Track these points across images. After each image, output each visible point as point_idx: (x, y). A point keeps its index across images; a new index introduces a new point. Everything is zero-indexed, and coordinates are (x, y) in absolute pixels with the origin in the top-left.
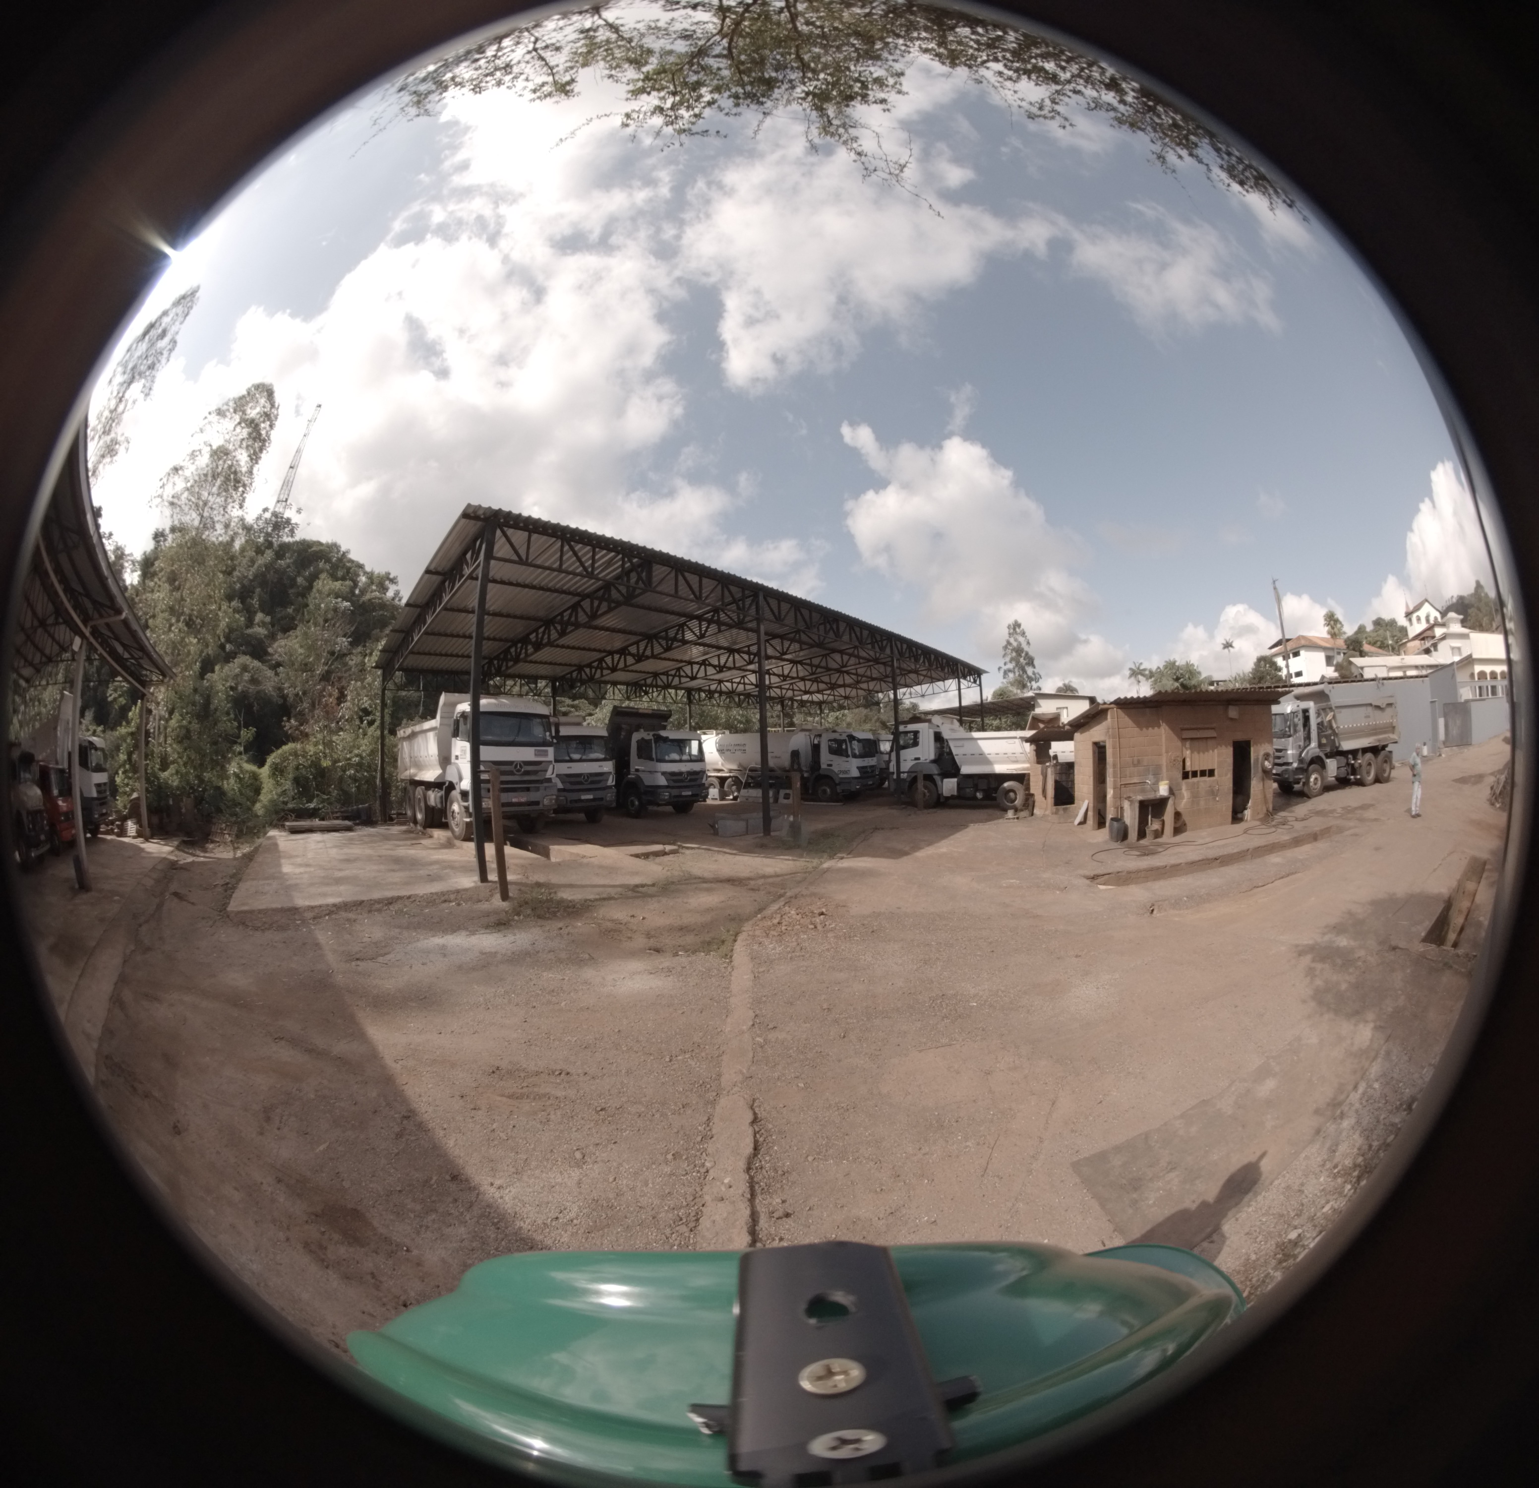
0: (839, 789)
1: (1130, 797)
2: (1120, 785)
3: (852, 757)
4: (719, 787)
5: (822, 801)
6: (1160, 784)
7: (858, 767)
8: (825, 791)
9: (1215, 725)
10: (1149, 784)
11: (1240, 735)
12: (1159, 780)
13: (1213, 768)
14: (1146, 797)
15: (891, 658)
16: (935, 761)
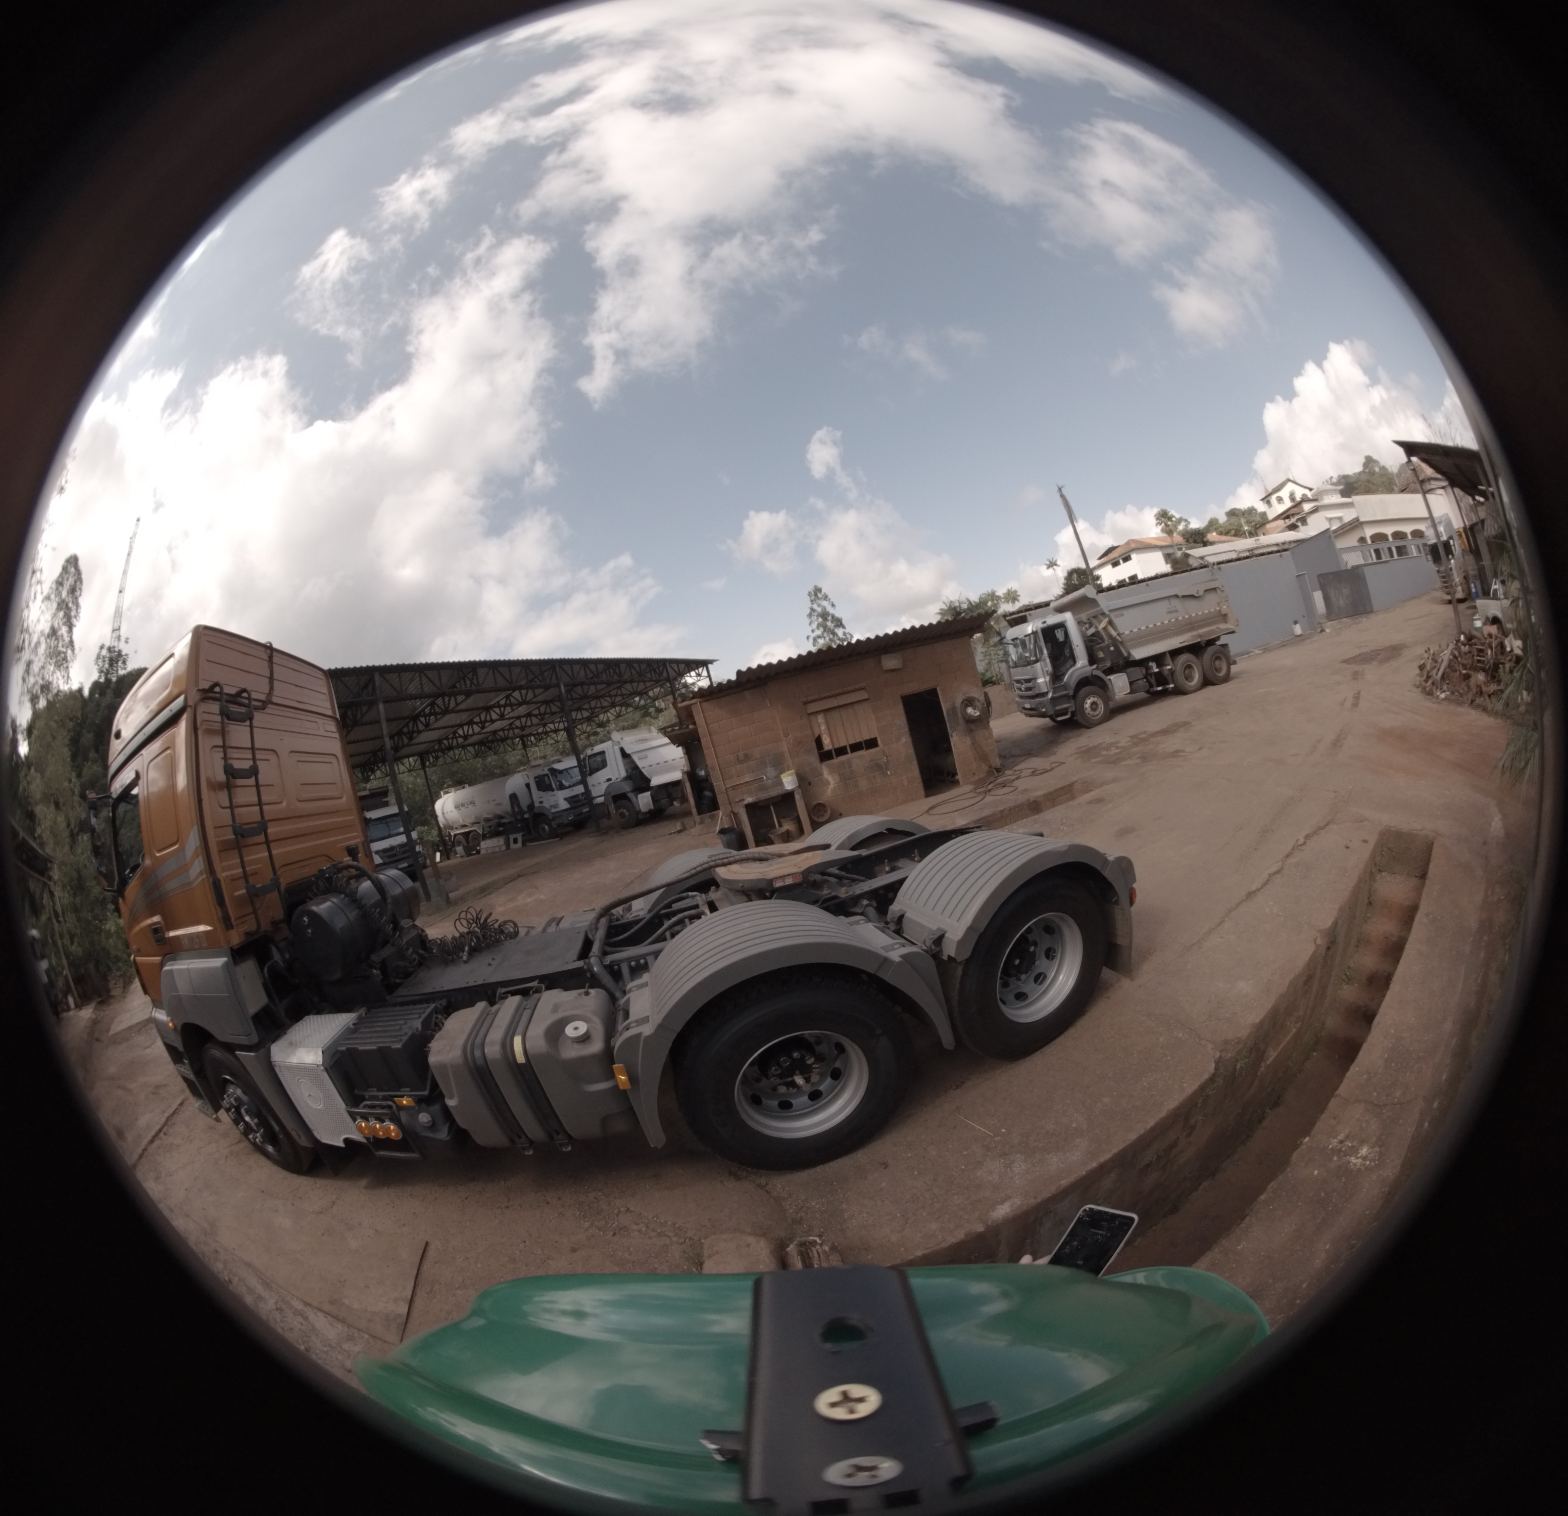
0: (554, 824)
1: (743, 800)
2: (726, 789)
3: (558, 790)
4: (465, 843)
5: (544, 839)
6: (782, 776)
7: (565, 799)
8: (543, 829)
9: (863, 684)
10: (768, 778)
11: (914, 687)
12: (782, 771)
13: (873, 736)
14: (763, 796)
15: (558, 685)
16: (628, 778)
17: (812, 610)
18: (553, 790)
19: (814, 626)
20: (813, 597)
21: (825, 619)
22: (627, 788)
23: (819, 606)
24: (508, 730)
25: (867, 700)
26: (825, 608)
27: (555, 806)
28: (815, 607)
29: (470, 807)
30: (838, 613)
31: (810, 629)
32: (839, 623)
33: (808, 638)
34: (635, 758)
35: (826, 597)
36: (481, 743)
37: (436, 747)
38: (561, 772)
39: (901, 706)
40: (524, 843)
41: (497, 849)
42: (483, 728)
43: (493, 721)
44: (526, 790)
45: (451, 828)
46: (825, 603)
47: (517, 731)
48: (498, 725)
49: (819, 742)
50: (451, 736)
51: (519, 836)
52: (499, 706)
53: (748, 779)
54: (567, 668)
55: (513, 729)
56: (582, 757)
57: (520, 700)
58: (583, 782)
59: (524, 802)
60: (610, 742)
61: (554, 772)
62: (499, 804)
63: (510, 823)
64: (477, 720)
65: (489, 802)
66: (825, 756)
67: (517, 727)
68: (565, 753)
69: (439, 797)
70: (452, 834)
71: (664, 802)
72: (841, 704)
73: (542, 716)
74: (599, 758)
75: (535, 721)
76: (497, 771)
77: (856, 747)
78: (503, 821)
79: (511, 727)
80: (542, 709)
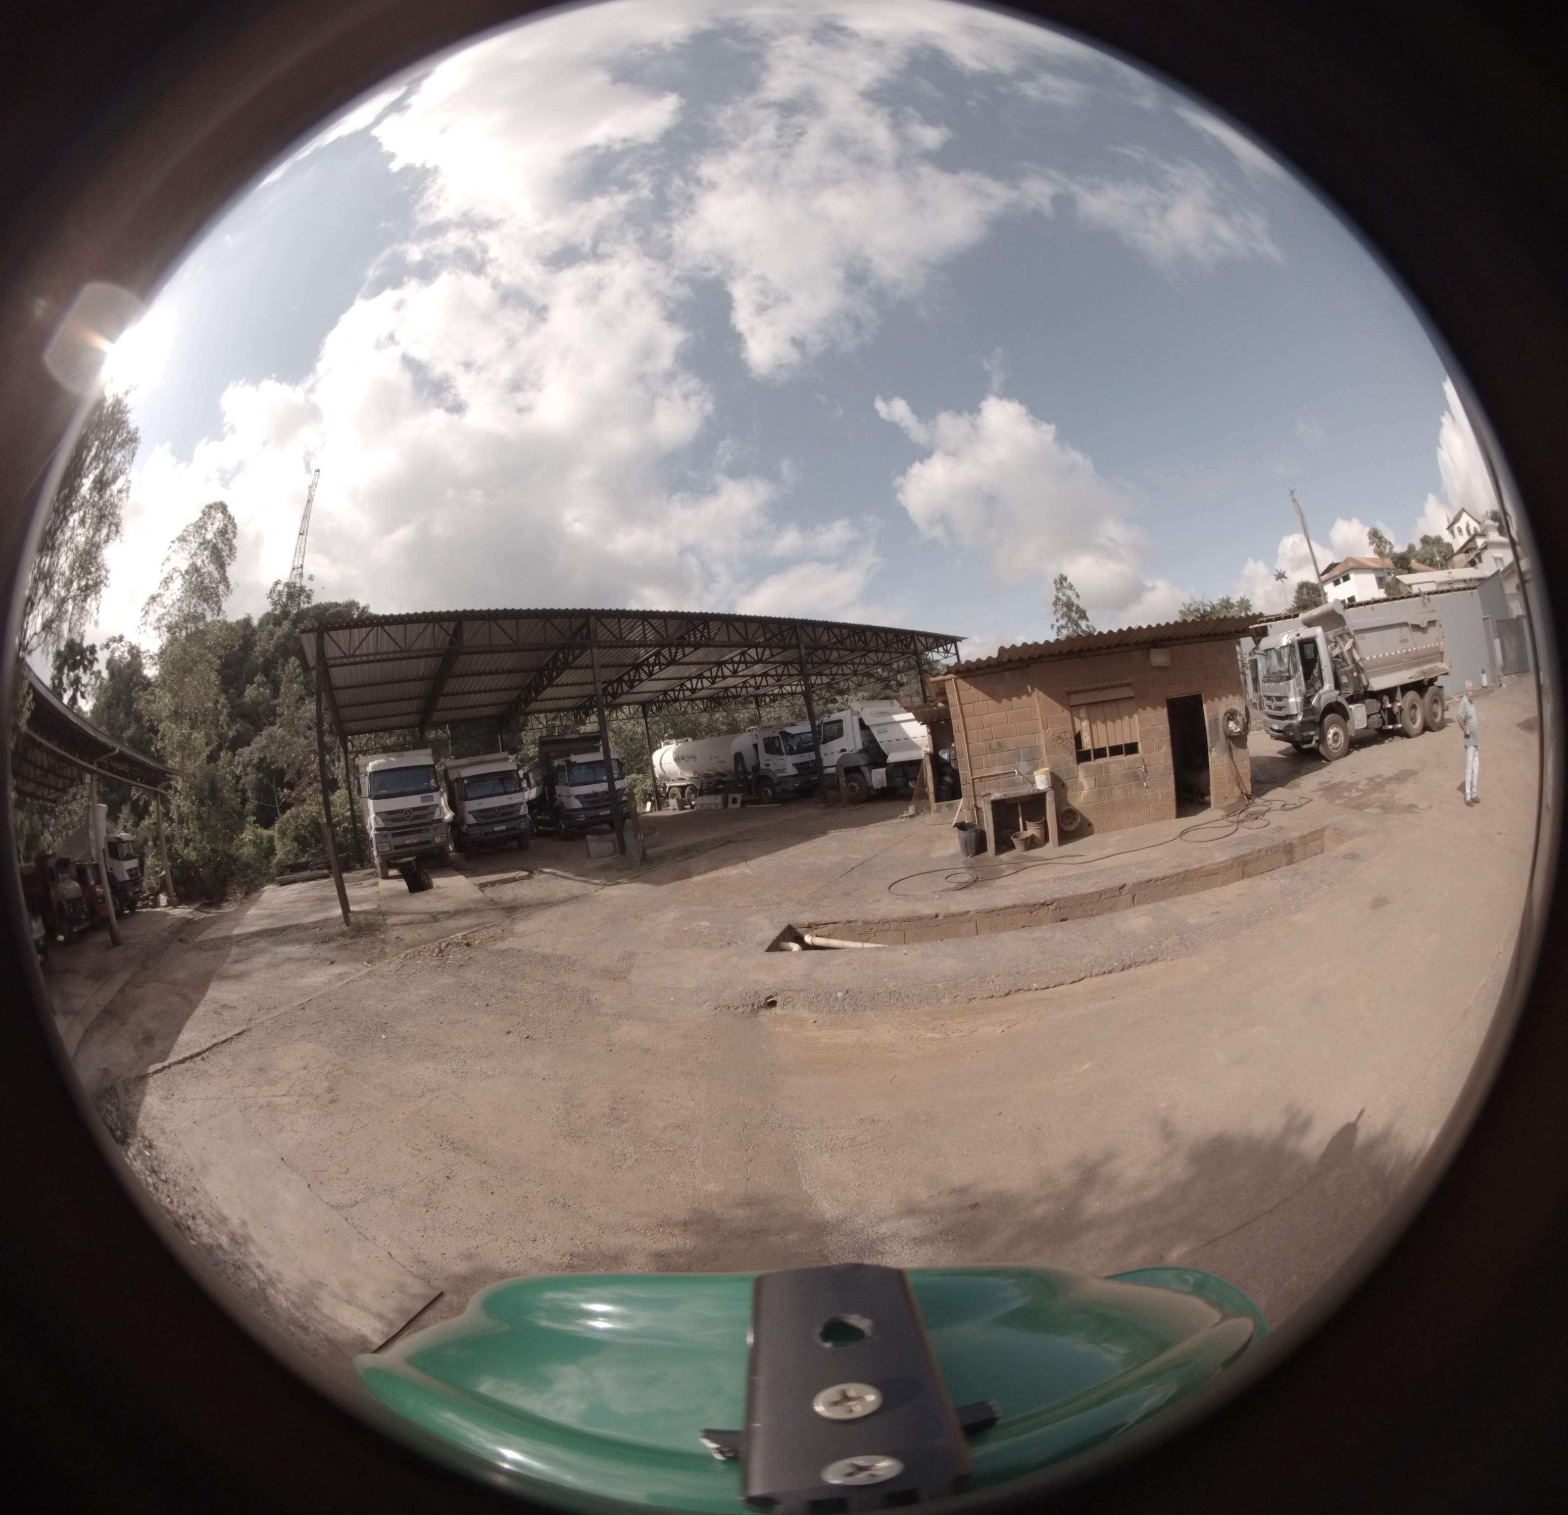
0: (779, 789)
1: (989, 794)
2: (973, 780)
3: (787, 754)
4: (680, 797)
5: (765, 803)
6: (1035, 773)
7: (794, 765)
8: (766, 792)
9: (1126, 681)
10: (1020, 773)
11: (1179, 691)
12: (1036, 768)
13: (1134, 741)
14: (1012, 793)
15: (797, 647)
16: (864, 751)
17: (1058, 598)
18: (782, 754)
19: (1059, 615)
20: (1059, 586)
21: (1070, 610)
22: (861, 761)
23: (1064, 595)
24: (742, 687)
25: (1132, 698)
26: (1069, 598)
27: (783, 771)
28: (1060, 595)
29: (691, 761)
30: (1082, 606)
31: (1054, 618)
32: (1083, 615)
33: (1052, 626)
34: (874, 731)
35: (1071, 587)
36: (710, 698)
37: (661, 698)
38: (793, 736)
39: (1165, 710)
40: (743, 803)
41: (713, 807)
42: (713, 683)
43: (724, 677)
44: (752, 750)
45: (668, 780)
46: (1070, 593)
47: (751, 690)
48: (730, 682)
49: (1078, 738)
50: (678, 688)
51: (739, 797)
52: (733, 663)
53: (998, 772)
54: (809, 629)
55: (746, 687)
56: (817, 722)
57: (756, 658)
58: (815, 749)
59: (749, 763)
60: (849, 711)
61: (785, 735)
62: (722, 762)
63: (732, 781)
64: (707, 674)
65: (711, 758)
66: (1083, 756)
67: (751, 686)
68: (799, 717)
69: (660, 747)
70: (668, 785)
71: (899, 781)
72: (1105, 699)
73: (779, 677)
74: (835, 727)
75: (771, 681)
76: (723, 728)
77: (1116, 750)
78: (724, 779)
79: (744, 685)
80: (780, 670)
